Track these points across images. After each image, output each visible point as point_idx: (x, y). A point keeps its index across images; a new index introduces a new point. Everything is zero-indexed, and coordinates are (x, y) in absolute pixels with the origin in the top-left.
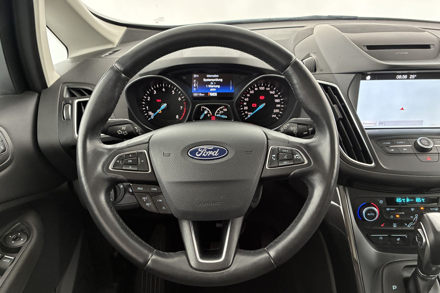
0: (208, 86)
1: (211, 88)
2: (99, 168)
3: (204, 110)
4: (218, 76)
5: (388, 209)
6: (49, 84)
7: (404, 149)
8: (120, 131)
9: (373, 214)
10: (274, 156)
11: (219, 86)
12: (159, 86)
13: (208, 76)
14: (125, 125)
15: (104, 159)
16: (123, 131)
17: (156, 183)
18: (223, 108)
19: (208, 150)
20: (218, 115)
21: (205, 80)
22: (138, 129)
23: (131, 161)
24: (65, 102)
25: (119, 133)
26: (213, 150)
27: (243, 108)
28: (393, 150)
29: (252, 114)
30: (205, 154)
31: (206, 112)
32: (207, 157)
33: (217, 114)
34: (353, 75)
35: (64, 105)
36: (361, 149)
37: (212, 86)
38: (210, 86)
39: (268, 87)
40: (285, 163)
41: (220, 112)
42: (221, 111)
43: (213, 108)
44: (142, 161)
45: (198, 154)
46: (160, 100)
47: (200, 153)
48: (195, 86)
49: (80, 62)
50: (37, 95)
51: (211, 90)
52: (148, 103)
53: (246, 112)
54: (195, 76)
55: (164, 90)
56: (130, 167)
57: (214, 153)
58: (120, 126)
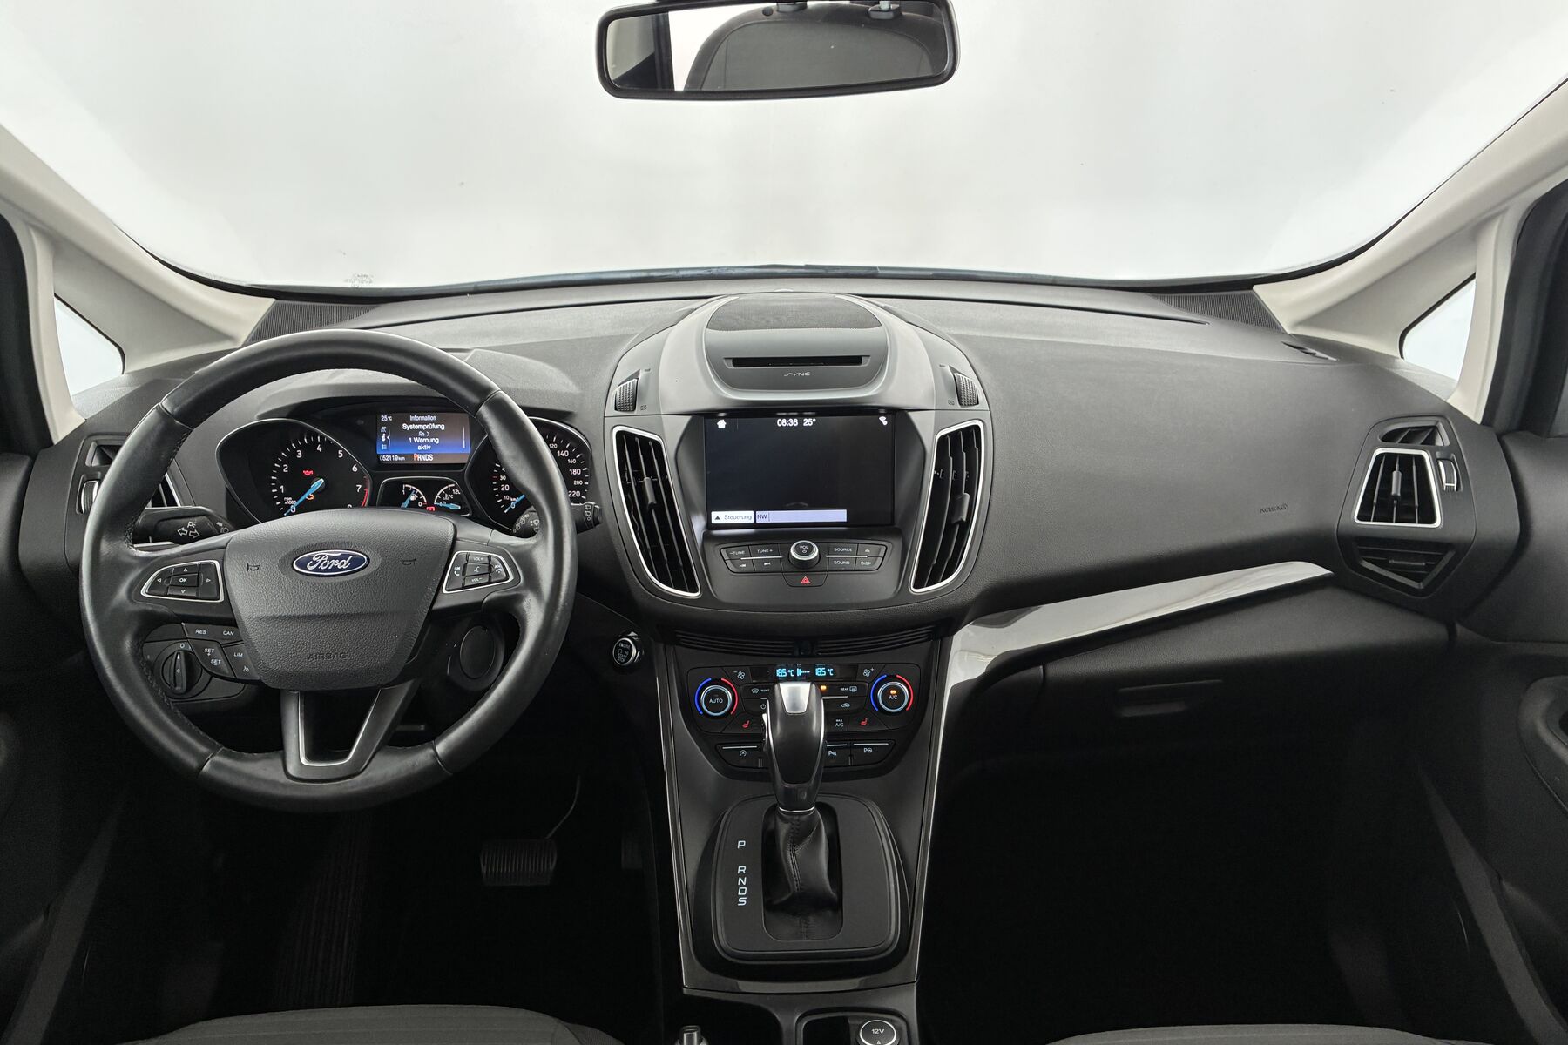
0: (413, 440)
1: (420, 444)
2: (122, 592)
3: (409, 492)
4: (434, 418)
5: (755, 691)
6: (58, 437)
7: (765, 564)
8: (183, 529)
9: (720, 701)
10: (459, 568)
11: (437, 441)
12: (308, 439)
13: (412, 418)
14: (196, 519)
15: (132, 577)
16: (191, 529)
17: (232, 622)
18: (452, 488)
19: (331, 558)
20: (441, 504)
21: (405, 426)
22: (223, 526)
23: (185, 580)
24: (87, 476)
25: (181, 534)
26: (339, 558)
27: (500, 488)
28: (744, 566)
29: (517, 500)
30: (325, 565)
31: (413, 498)
32: (327, 570)
33: (439, 501)
34: (688, 418)
35: (84, 482)
36: (681, 564)
37: (422, 441)
38: (416, 440)
39: (554, 443)
40: (476, 580)
41: (446, 498)
42: (448, 494)
43: (430, 488)
44: (208, 580)
45: (311, 565)
46: (311, 472)
47: (315, 562)
48: (384, 440)
49: (137, 387)
50: (28, 459)
51: (420, 448)
52: (283, 478)
53: (507, 497)
54: (384, 418)
55: (319, 449)
56: (183, 591)
57: (342, 565)
58: (183, 521)
